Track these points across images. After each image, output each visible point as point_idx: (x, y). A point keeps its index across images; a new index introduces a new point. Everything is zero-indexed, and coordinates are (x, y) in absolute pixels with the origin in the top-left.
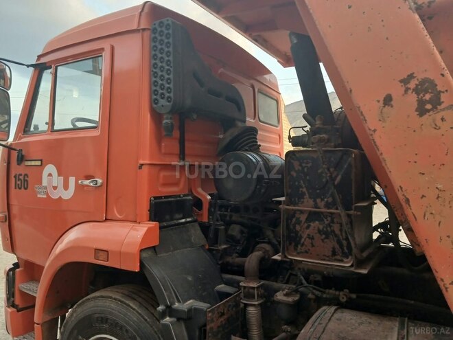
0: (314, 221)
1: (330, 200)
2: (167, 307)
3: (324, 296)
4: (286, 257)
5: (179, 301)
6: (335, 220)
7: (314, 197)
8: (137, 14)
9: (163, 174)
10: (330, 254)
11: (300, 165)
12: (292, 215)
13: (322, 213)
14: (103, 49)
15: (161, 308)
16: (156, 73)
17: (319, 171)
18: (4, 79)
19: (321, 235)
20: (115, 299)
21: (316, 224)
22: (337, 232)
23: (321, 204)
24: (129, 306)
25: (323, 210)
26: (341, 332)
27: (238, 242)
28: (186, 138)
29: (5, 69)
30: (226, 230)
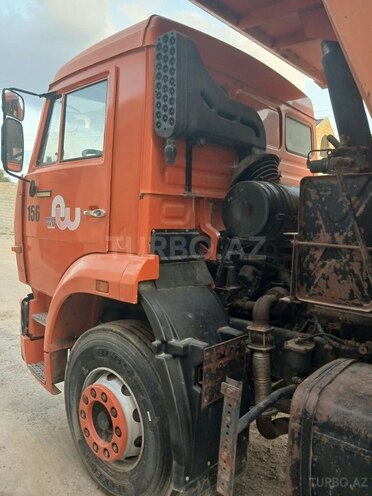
0: (330, 258)
1: (350, 234)
2: (163, 342)
3: (343, 347)
4: (296, 299)
5: (176, 337)
6: (355, 259)
7: (331, 230)
8: (142, 29)
9: (166, 205)
10: (347, 296)
11: (318, 194)
12: (305, 251)
13: (340, 249)
14: (107, 72)
15: (157, 342)
16: (159, 93)
17: (340, 200)
18: (17, 110)
19: (338, 275)
20: (116, 332)
21: (332, 262)
22: (357, 272)
23: (339, 238)
24: (128, 340)
25: (342, 246)
26: (353, 385)
27: (249, 284)
28: (193, 166)
29: (17, 100)
30: (237, 271)
